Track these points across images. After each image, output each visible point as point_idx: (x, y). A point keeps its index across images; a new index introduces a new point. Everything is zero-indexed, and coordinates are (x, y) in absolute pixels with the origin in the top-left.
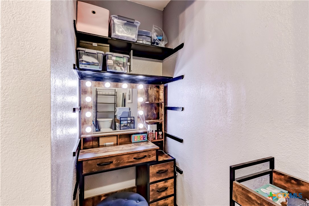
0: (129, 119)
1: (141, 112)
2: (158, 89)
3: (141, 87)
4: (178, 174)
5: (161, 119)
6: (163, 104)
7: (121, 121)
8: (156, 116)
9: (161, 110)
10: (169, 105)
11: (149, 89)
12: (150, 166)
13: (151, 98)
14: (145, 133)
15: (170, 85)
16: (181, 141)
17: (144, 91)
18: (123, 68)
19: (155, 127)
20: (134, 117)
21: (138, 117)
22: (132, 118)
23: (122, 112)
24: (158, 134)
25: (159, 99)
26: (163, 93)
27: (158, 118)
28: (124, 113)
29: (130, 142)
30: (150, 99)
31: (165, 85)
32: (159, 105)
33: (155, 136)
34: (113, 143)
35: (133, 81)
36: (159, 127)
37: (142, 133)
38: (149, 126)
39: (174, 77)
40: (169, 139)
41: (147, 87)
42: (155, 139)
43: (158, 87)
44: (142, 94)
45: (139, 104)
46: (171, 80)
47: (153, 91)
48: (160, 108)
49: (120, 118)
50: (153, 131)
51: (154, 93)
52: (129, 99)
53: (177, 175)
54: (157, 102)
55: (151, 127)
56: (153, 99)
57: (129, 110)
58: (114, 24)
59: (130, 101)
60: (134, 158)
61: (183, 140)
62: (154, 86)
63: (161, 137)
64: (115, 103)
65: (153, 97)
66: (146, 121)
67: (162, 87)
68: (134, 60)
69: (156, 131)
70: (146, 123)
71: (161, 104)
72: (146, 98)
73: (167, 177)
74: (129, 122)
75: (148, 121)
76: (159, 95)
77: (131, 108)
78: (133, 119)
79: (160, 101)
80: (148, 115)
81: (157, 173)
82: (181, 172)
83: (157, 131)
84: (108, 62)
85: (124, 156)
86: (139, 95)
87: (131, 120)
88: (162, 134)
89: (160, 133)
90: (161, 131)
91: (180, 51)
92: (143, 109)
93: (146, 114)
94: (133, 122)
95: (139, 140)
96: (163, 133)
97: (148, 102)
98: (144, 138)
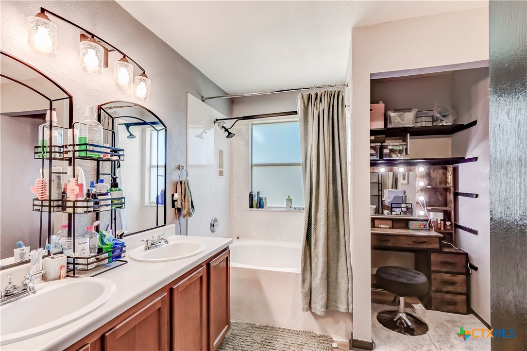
0: (403, 205)
1: (422, 198)
2: (444, 171)
3: (421, 169)
4: (472, 271)
5: (450, 207)
6: (452, 189)
7: (392, 208)
8: (442, 203)
9: (450, 196)
10: (460, 191)
11: (432, 171)
12: (432, 254)
13: (435, 182)
14: (427, 220)
15: (461, 167)
16: (475, 232)
17: (425, 173)
18: (399, 155)
19: (440, 216)
20: (411, 204)
21: (418, 203)
22: (408, 205)
23: (393, 196)
24: (445, 224)
25: (446, 183)
26: (451, 176)
27: (446, 205)
28: (396, 197)
29: (407, 228)
30: (433, 183)
31: (455, 165)
32: (447, 190)
33: (441, 226)
34: (388, 227)
35: (410, 163)
36: (447, 216)
37: (422, 220)
38: (432, 214)
39: (467, 157)
40: (460, 231)
41: (429, 169)
42: (440, 229)
43: (446, 169)
44: (422, 177)
45: (419, 189)
46: (462, 160)
47: (437, 173)
48: (448, 193)
49: (392, 204)
50: (437, 220)
51: (438, 176)
52: (404, 179)
53: (470, 272)
54: (443, 186)
55: (434, 215)
56: (438, 182)
57: (404, 194)
58: (390, 117)
59: (405, 182)
60: (413, 242)
61: (477, 231)
62: (438, 167)
63: (449, 228)
64: (378, 183)
65: (438, 181)
66: (427, 208)
67: (450, 168)
68: (411, 140)
69: (441, 220)
70: (427, 209)
71: (450, 188)
72: (428, 182)
73: (455, 271)
74: (404, 210)
75: (430, 208)
76: (446, 178)
77: (407, 192)
78: (410, 206)
79: (448, 185)
80: (430, 202)
81: (441, 263)
82: (476, 269)
83: (444, 220)
84: (384, 152)
85: (402, 237)
86: (418, 179)
87: (407, 208)
88: (451, 225)
89: (448, 223)
90: (450, 220)
91: (473, 128)
92: (423, 193)
93: (428, 200)
94: (409, 210)
95: (417, 227)
96: (451, 223)
97: (430, 187)
98: (424, 226)
